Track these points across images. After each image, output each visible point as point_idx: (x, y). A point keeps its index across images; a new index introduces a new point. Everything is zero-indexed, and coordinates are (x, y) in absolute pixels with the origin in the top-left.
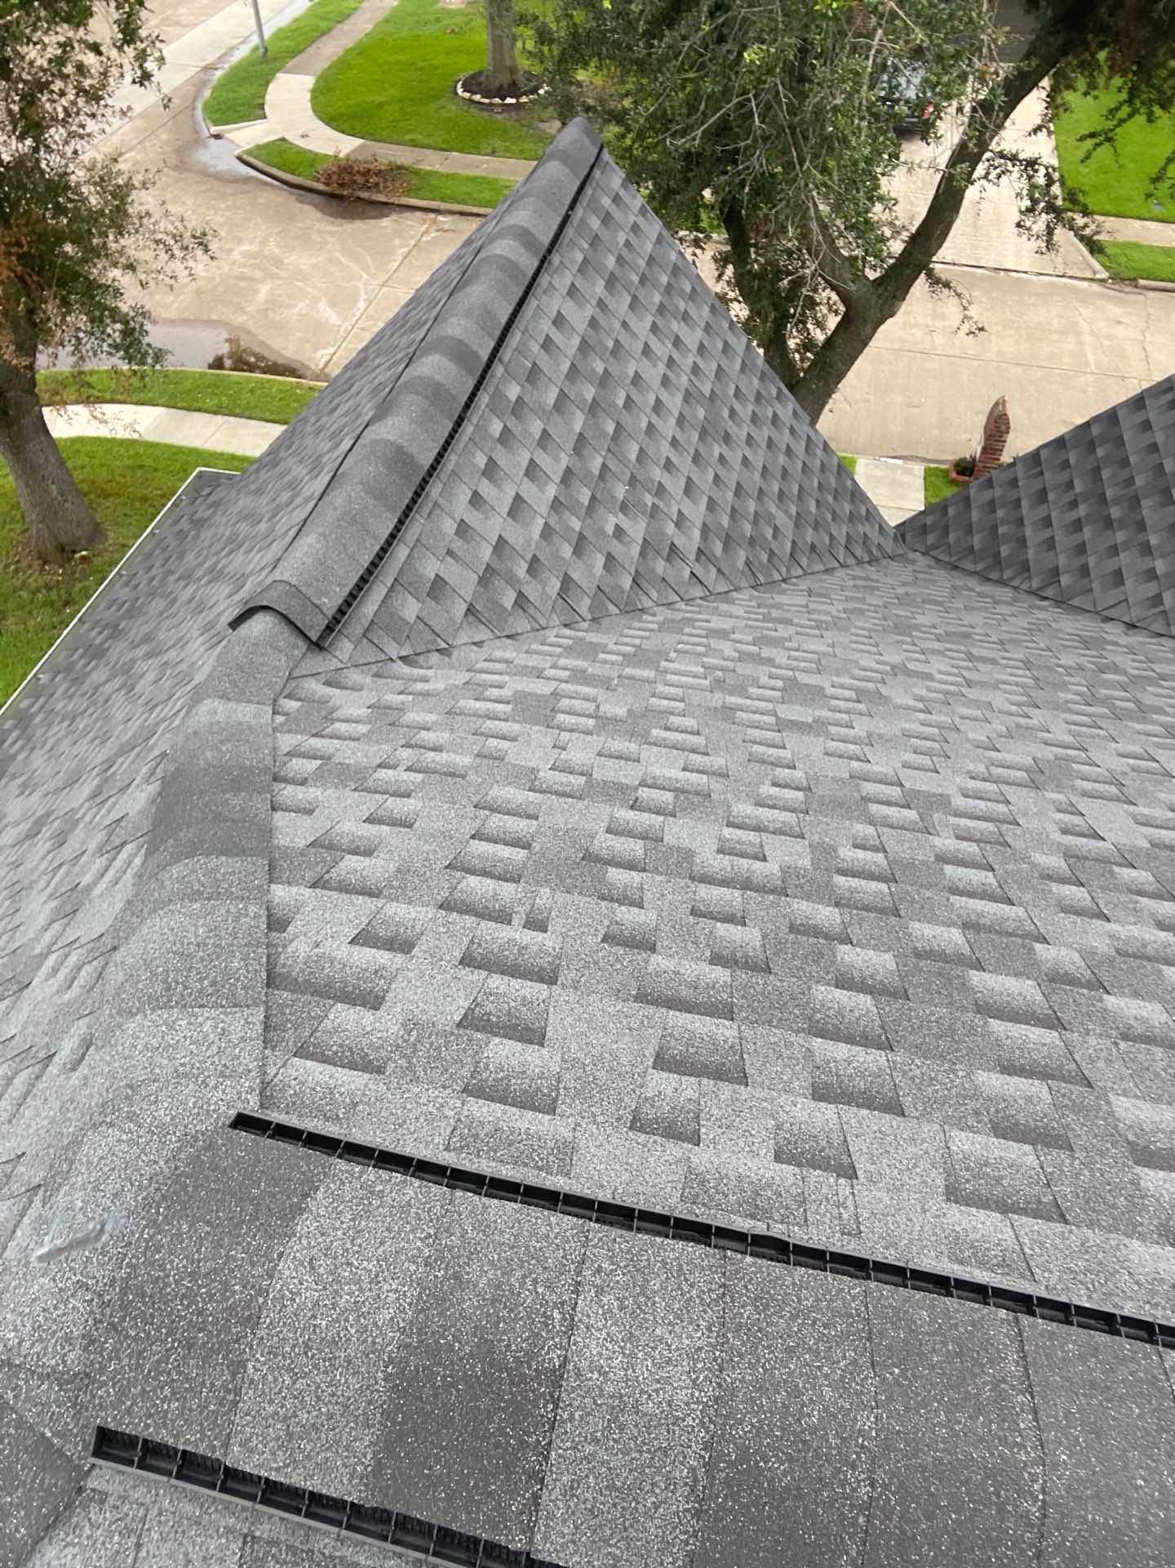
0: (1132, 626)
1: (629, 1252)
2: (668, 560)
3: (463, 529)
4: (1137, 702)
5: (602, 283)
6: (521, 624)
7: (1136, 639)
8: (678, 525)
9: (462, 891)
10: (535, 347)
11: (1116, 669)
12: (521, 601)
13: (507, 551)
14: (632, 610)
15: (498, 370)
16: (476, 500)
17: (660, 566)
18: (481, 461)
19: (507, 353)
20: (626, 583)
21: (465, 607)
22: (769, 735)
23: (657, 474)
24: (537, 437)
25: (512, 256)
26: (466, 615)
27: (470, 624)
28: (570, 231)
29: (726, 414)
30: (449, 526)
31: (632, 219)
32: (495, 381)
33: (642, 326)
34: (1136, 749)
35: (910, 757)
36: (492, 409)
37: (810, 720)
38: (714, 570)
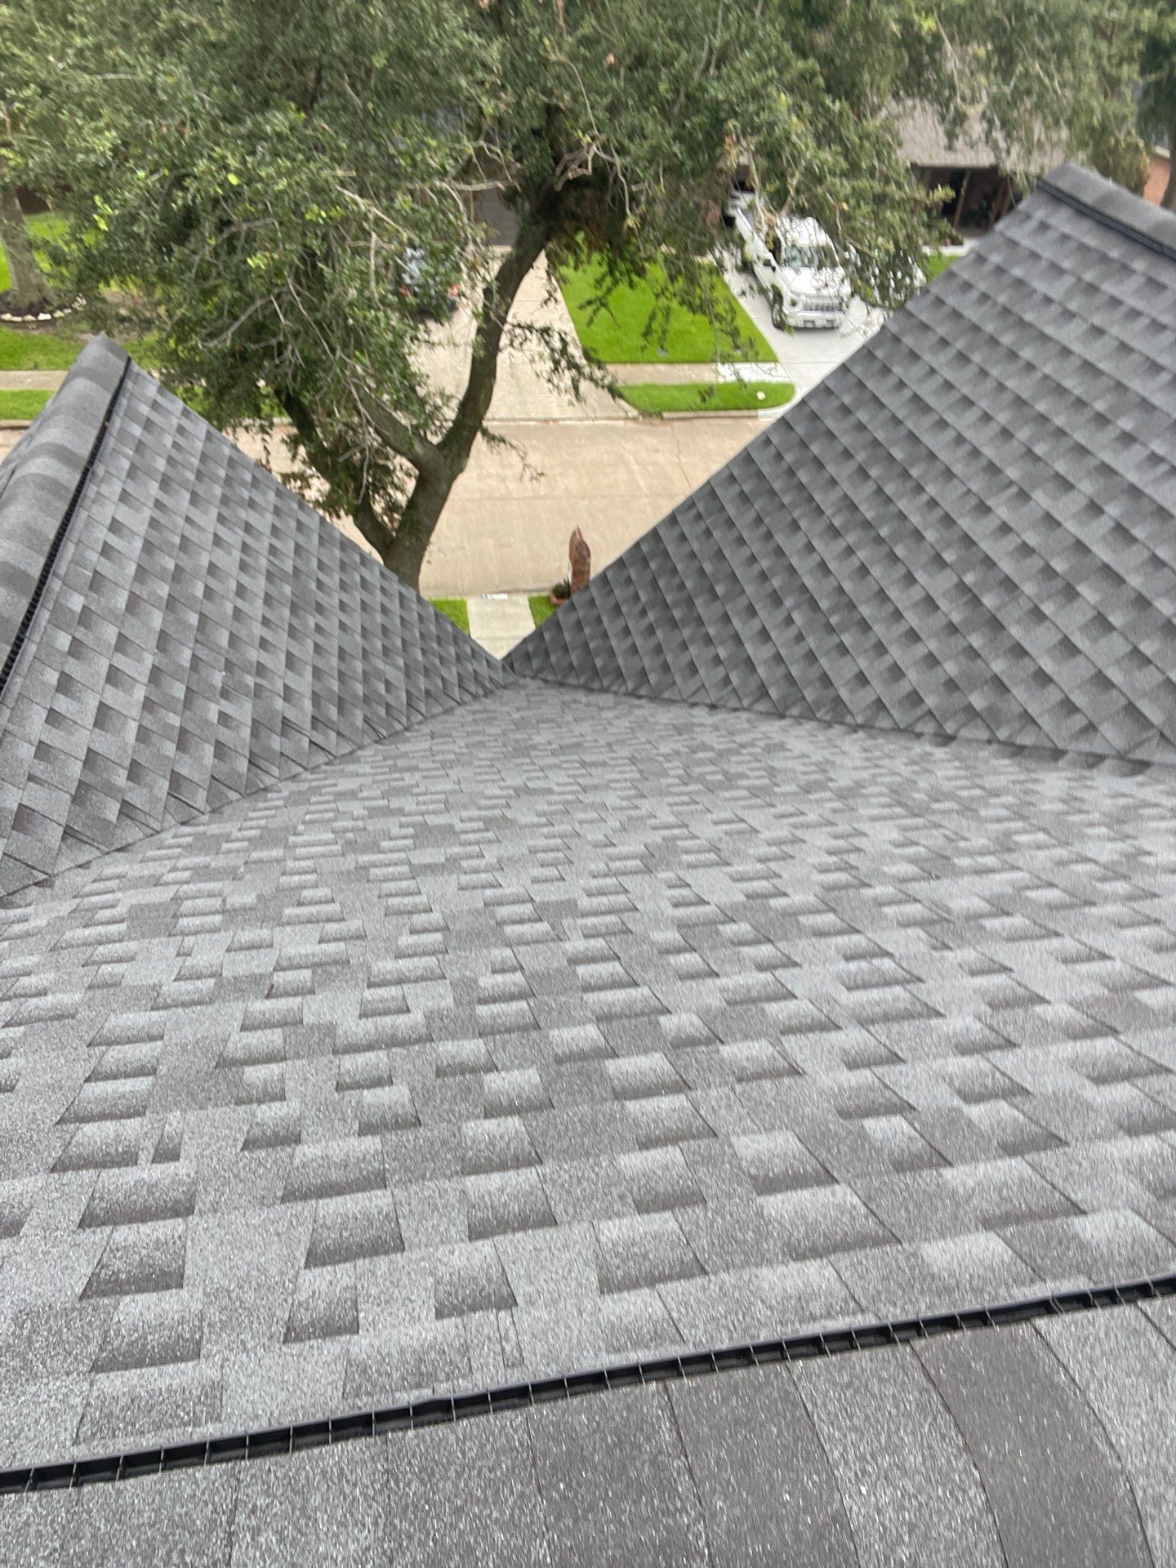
0: (713, 707)
1: (286, 1475)
2: (283, 734)
3: (43, 751)
4: (725, 773)
5: (155, 485)
6: (132, 833)
7: (719, 717)
8: (286, 699)
9: (78, 1144)
10: (93, 557)
11: (705, 747)
12: (127, 810)
13: (100, 761)
14: (254, 791)
15: (55, 584)
16: (54, 717)
17: (276, 742)
18: (52, 677)
19: (62, 566)
20: (243, 766)
21: (61, 830)
22: (404, 884)
23: (254, 655)
24: (113, 642)
25: (50, 473)
26: (63, 839)
27: (70, 847)
28: (110, 441)
29: (313, 586)
30: (26, 751)
31: (175, 422)
32: (53, 596)
33: (208, 519)
34: (728, 815)
35: (538, 872)
36: (55, 623)
37: (443, 859)
38: (333, 735)
